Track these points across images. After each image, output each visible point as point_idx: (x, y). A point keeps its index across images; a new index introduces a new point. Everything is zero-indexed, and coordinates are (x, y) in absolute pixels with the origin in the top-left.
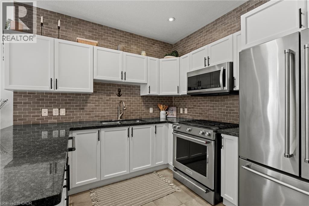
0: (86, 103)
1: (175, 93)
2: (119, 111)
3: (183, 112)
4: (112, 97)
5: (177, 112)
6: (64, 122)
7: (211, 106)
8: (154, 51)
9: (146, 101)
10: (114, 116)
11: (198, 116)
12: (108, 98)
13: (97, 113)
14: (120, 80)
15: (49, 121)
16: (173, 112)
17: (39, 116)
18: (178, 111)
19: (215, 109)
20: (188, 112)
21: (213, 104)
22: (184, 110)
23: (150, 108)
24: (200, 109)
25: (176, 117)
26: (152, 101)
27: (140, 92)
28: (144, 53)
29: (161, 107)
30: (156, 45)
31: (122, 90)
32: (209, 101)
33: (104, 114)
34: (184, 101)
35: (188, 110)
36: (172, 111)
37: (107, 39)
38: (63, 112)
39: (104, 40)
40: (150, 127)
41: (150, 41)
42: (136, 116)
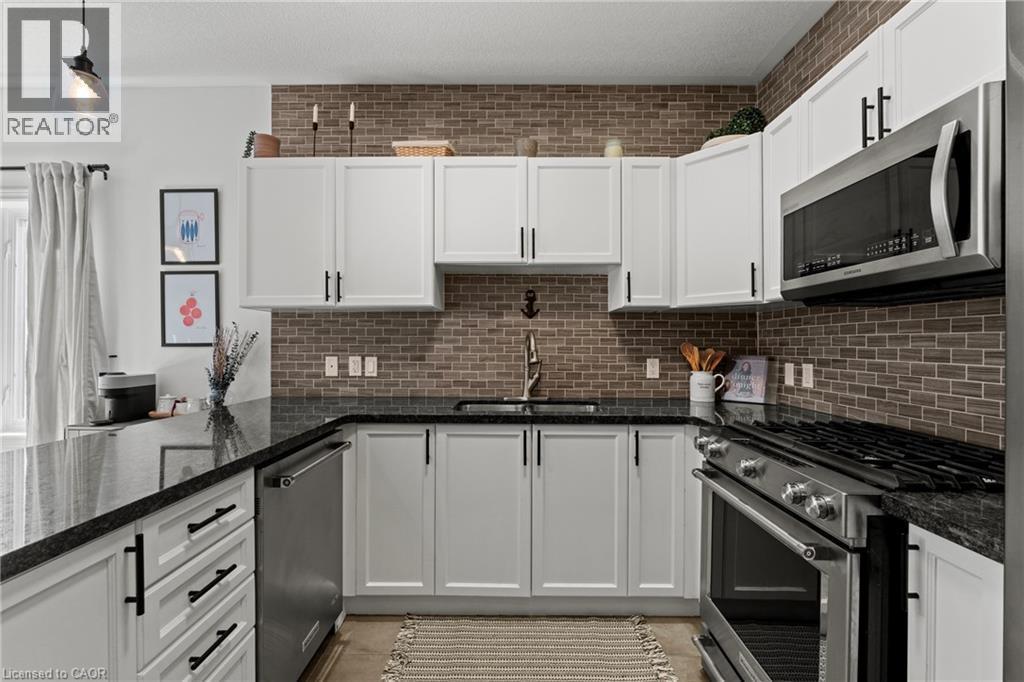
0: (430, 340)
1: (741, 295)
2: (527, 369)
3: (795, 380)
4: (505, 319)
5: (769, 379)
6: (375, 395)
7: (932, 354)
8: (665, 132)
9: (630, 333)
10: (512, 383)
11: (862, 403)
12: (493, 323)
13: (461, 372)
14: (519, 259)
15: (343, 390)
16: (752, 378)
17: (318, 376)
18: (774, 378)
19: (956, 372)
20: (818, 383)
21: (942, 342)
22: (799, 373)
23: (648, 360)
24: (873, 367)
25: (762, 401)
26: (656, 333)
27: (606, 299)
28: (613, 147)
29: (694, 357)
30: (674, 108)
31: (538, 295)
32: (917, 326)
33: (482, 375)
34: (803, 332)
35: (816, 373)
36: (748, 373)
37: (490, 125)
38: (372, 366)
39: (480, 133)
40: (614, 437)
41: (650, 97)
42: (591, 389)
